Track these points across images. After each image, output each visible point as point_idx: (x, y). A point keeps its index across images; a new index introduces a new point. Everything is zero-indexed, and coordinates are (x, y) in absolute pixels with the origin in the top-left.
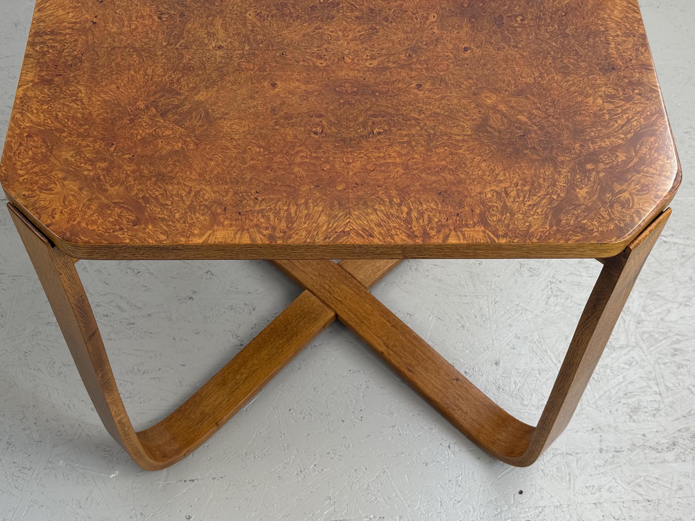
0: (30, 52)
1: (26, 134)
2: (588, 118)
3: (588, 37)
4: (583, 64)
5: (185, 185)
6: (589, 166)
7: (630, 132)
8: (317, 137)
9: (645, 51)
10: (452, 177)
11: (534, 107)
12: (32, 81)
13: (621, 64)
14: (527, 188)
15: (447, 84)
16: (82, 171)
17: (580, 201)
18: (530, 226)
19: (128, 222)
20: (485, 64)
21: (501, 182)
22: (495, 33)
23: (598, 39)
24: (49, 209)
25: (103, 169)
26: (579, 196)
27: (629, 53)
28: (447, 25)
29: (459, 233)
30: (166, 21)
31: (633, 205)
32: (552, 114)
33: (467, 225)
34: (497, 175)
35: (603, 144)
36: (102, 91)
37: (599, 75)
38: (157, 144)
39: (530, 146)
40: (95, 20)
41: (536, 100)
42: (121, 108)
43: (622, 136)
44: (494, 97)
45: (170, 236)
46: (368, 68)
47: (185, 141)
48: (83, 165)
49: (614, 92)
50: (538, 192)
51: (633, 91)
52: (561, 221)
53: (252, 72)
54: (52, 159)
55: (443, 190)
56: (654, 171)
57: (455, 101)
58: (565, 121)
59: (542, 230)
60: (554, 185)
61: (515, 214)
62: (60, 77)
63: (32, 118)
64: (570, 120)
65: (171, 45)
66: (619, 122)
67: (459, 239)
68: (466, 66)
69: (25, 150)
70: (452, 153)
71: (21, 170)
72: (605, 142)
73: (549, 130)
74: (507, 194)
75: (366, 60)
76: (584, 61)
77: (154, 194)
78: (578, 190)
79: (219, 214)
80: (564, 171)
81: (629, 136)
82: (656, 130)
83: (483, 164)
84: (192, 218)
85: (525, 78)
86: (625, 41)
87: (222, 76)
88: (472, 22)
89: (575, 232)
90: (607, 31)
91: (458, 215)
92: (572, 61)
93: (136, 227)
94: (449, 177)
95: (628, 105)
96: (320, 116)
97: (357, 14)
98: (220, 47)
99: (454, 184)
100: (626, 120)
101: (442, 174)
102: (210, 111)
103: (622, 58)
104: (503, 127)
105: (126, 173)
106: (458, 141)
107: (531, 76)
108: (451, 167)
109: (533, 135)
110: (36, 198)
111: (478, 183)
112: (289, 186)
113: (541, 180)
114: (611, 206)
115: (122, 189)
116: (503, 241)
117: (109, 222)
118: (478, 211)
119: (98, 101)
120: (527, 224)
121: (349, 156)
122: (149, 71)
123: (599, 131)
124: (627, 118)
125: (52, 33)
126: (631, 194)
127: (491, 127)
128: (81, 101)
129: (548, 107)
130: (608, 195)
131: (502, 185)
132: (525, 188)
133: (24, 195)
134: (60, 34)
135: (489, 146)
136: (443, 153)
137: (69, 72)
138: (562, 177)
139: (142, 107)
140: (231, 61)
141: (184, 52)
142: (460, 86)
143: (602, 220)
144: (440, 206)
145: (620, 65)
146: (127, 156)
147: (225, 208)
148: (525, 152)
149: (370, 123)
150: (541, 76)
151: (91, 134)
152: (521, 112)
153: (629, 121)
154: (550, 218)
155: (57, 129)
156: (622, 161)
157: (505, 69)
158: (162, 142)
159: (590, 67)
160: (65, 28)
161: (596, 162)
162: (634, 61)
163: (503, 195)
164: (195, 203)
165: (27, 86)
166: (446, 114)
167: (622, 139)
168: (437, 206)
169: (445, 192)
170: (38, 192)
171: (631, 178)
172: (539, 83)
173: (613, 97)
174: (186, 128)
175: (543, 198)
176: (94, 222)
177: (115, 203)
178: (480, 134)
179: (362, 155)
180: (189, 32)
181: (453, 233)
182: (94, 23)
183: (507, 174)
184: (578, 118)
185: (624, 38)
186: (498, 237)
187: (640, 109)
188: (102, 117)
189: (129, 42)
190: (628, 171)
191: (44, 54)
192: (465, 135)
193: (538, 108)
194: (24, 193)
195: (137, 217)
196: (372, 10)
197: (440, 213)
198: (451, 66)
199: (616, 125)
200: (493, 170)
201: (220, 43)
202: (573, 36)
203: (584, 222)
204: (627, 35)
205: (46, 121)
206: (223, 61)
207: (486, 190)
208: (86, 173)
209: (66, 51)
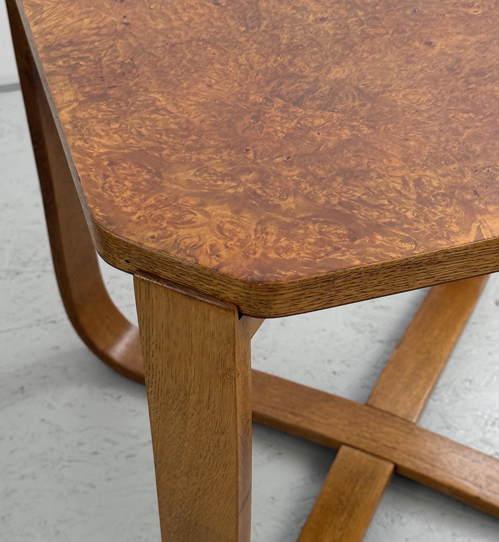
0: (51, 69)
1: (106, 163)
5: (391, 176)
12: (76, 100)
16: (223, 190)
19: (339, 238)
24: (204, 246)
25: (254, 182)
36: (188, 94)
38: (314, 137)
40: (125, 21)
42: (230, 108)
45: (420, 243)
47: (353, 126)
48: (219, 183)
53: (389, 36)
54: (167, 185)
62: (116, 88)
63: (104, 141)
65: (253, 28)
69: (117, 181)
71: (126, 206)
77: (355, 196)
79: (473, 201)
84: (435, 214)
87: (349, 48)
93: (357, 242)
98: (323, 19)
102: (361, 87)
105: (294, 180)
110: (174, 236)
115: (300, 200)
117: (310, 244)
119: (191, 105)
122: (243, 61)
125: (71, 43)
128: (165, 109)
133: (153, 237)
134: (84, 43)
137: (125, 81)
140: (349, 30)
141: (276, 32)
146: (279, 160)
147: (475, 191)
151: (206, 145)
155: (151, 148)
158: (319, 134)
160: (87, 36)
164: (425, 195)
165: (71, 108)
170: (171, 229)
174: (343, 112)
176: (287, 249)
177: (302, 219)
180: (267, 11)
182: (127, 24)
188: (208, 122)
189: (190, 34)
191: (74, 68)
194: (150, 234)
195: (349, 230)
201: (319, 15)
205: (128, 142)
206: (339, 32)
208: (231, 191)
209: (105, 59)
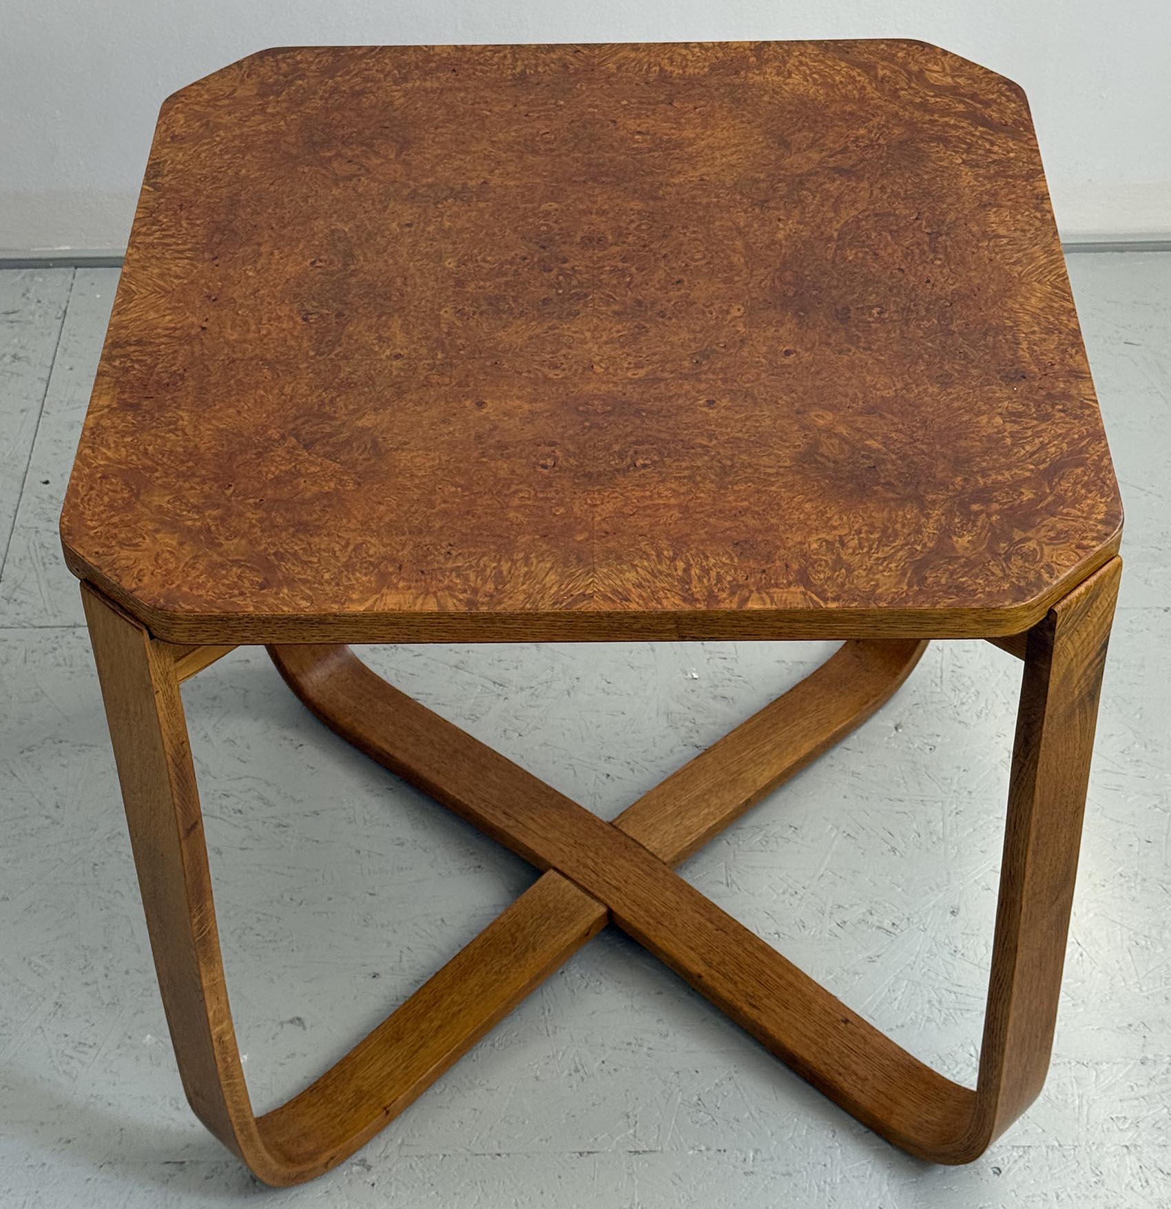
1: (99, 475)
2: (978, 444)
3: (985, 334)
4: (974, 372)
5: (339, 536)
6: (975, 507)
7: (1044, 461)
8: (545, 471)
9: (1077, 353)
10: (757, 523)
11: (892, 428)
12: (108, 406)
13: (1037, 370)
14: (876, 536)
15: (754, 399)
16: (183, 521)
17: (957, 552)
18: (877, 585)
19: (251, 584)
20: (818, 373)
21: (835, 528)
22: (834, 330)
23: (1001, 337)
24: (134, 569)
25: (215, 519)
26: (957, 546)
27: (1051, 355)
28: (760, 321)
29: (764, 595)
30: (315, 323)
31: (1041, 557)
32: (921, 438)
33: (777, 585)
34: (829, 519)
35: (1000, 478)
36: (214, 417)
37: (1000, 385)
38: (298, 484)
39: (883, 481)
40: (205, 324)
41: (896, 420)
42: (243, 439)
43: (1032, 467)
44: (830, 417)
45: (316, 603)
46: (631, 379)
47: (341, 480)
48: (185, 513)
49: (1021, 408)
50: (894, 541)
51: (1053, 407)
52: (926, 578)
53: (447, 388)
54: (139, 506)
55: (742, 539)
56: (1079, 514)
57: (768, 422)
58: (942, 447)
59: (894, 590)
60: (919, 532)
61: (854, 570)
62: (151, 400)
63: (109, 454)
64: (950, 446)
65: (322, 354)
66: (1028, 448)
67: (765, 604)
68: (787, 375)
69: (97, 495)
70: (758, 491)
71: (91, 520)
72: (1003, 474)
73: (915, 459)
74: (843, 544)
75: (628, 369)
76: (976, 367)
77: (293, 548)
78: (955, 539)
79: (391, 574)
80: (936, 513)
81: (1042, 467)
82: (1087, 459)
83: (808, 506)
84: (349, 579)
85: (878, 390)
86: (1045, 340)
87: (400, 394)
88: (800, 316)
89: (947, 593)
90: (1017, 326)
91: (764, 571)
92: (957, 367)
93: (264, 591)
94: (752, 522)
95: (1043, 426)
96: (553, 444)
97: (616, 308)
98: (398, 357)
99: (760, 531)
100: (1038, 445)
101: (741, 519)
102: (380, 440)
103: (1038, 362)
104: (842, 456)
105: (251, 523)
106: (770, 475)
107: (890, 388)
108: (757, 509)
109: (889, 466)
110: (115, 556)
111: (798, 529)
112: (500, 536)
113: (898, 526)
114: (1007, 559)
115: (244, 542)
116: (833, 605)
117: (223, 585)
118: (795, 567)
120: (873, 583)
121: (596, 496)
122: (288, 390)
123: (996, 460)
124: (1041, 443)
125: (139, 342)
126: (1039, 543)
127: (822, 455)
128: (183, 430)
129: (914, 429)
130: (1002, 545)
131: (836, 532)
132: (872, 536)
133: (97, 553)
134: (152, 343)
135: (817, 481)
136: (745, 491)
137: (164, 393)
138: (931, 521)
139: (277, 436)
140: (414, 374)
141: (341, 363)
142: (776, 402)
143: (992, 578)
144: (736, 560)
145: (1034, 372)
146: (251, 501)
147: (401, 565)
148: (875, 488)
149: (631, 453)
150: (906, 387)
151: (198, 474)
152: (871, 436)
153: (1043, 446)
154: (909, 575)
155: (145, 468)
156: (1029, 500)
157: (850, 378)
158: (305, 482)
159: (986, 374)
160: (159, 336)
161: (987, 501)
162: (1057, 367)
163: (837, 545)
164: (355, 560)
165: (100, 413)
166: (752, 439)
167: (1032, 471)
168: (732, 559)
169: (746, 542)
170: (117, 549)
171: (1041, 522)
172: (902, 397)
173: (1020, 415)
174: (343, 463)
175: (901, 549)
176: (200, 586)
177: (232, 561)
178: (806, 466)
179: (616, 495)
181: (755, 595)
182: (204, 328)
183: (845, 518)
184: (963, 443)
185: (1043, 336)
186: (826, 600)
187: (1063, 431)
188: (213, 451)
189: (257, 351)
190: (1038, 513)
191: (126, 370)
192: (780, 467)
193: (900, 431)
194: (96, 550)
195: (265, 579)
196: (640, 303)
197: (736, 570)
198: (763, 375)
199: (1023, 452)
200: (823, 513)
202: (961, 333)
203: (963, 579)
204: (1049, 332)
205: (130, 458)
206: (402, 374)
207: (810, 539)
208: (189, 523)
209: (160, 366)
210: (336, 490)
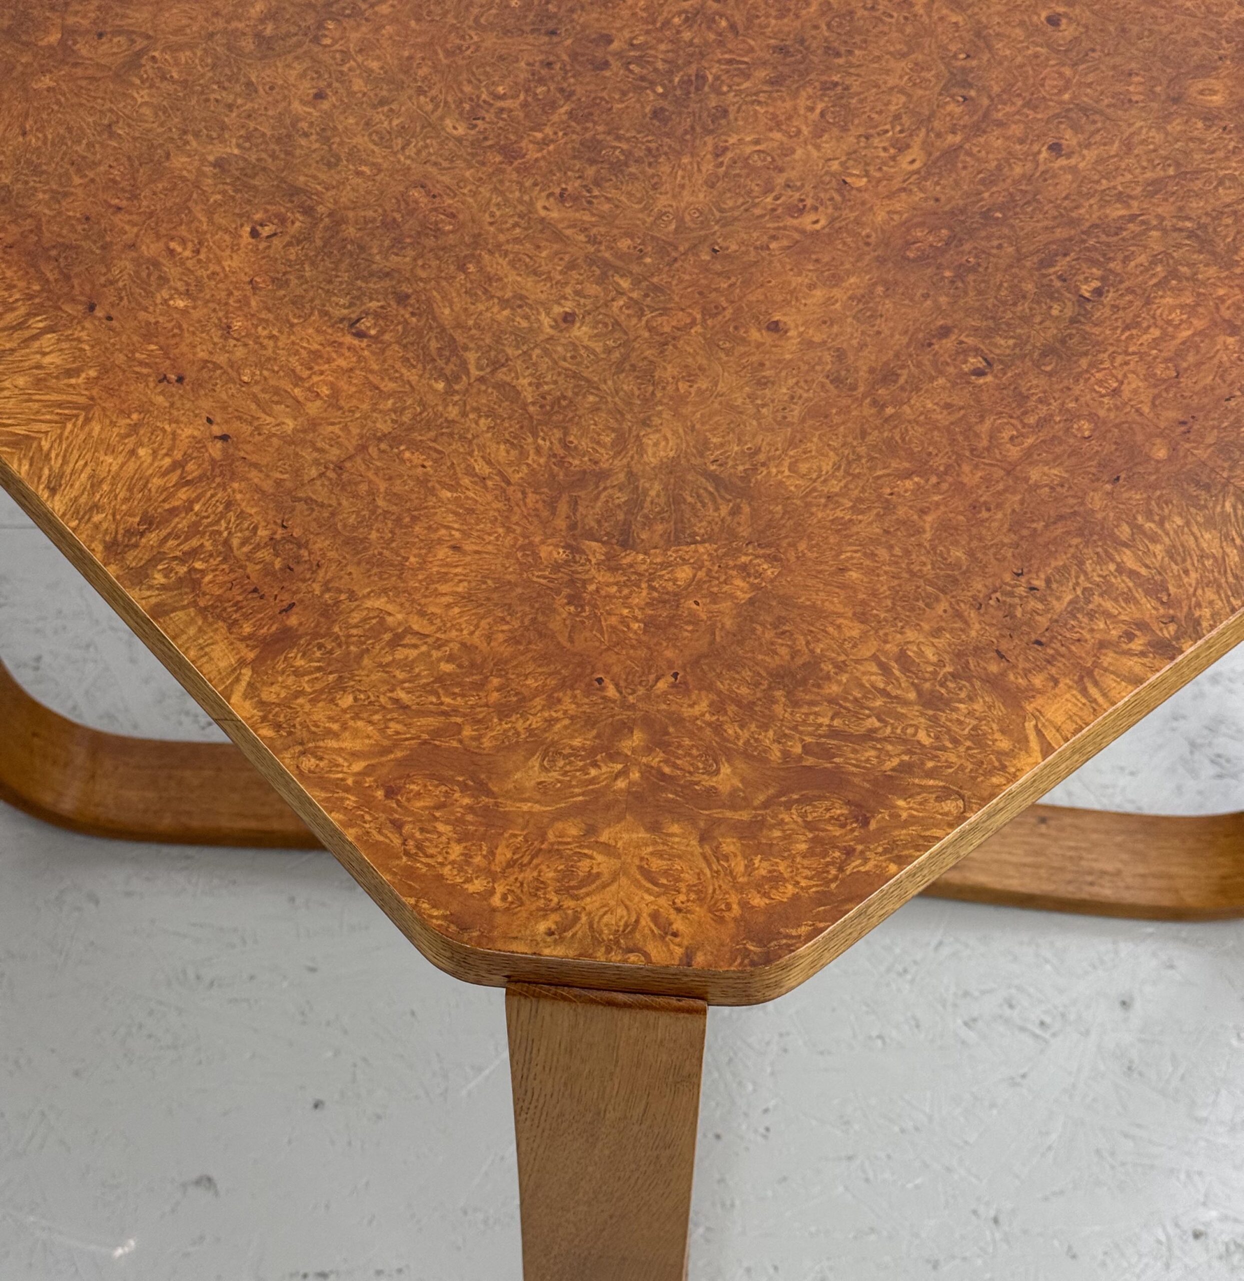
0: (153, 601)
1: (379, 794)
5: (857, 662)
8: (989, 378)
12: (242, 663)
15: (1102, 112)
16: (607, 786)
19: (843, 826)
20: (1124, 30)
24: (643, 922)
25: (649, 750)
36: (430, 579)
38: (692, 614)
40: (216, 430)
42: (519, 590)
44: (1217, 84)
45: (967, 793)
46: (917, 172)
47: (744, 568)
48: (593, 772)
54: (510, 806)
57: (1158, 136)
62: (295, 609)
65: (457, 377)
68: (1095, 55)
69: (422, 830)
71: (469, 880)
75: (893, 158)
77: (821, 725)
79: (1003, 674)
84: (960, 723)
93: (873, 825)
96: (945, 332)
97: (761, 74)
102: (713, 468)
105: (709, 724)
110: (584, 918)
112: (1061, 517)
115: (741, 765)
117: (803, 855)
119: (449, 606)
121: (1099, 376)
122: (481, 467)
125: (149, 522)
128: (410, 631)
133: (550, 933)
134: (173, 512)
137: (303, 586)
139: (561, 555)
140: (626, 333)
141: (502, 376)
142: (1131, 101)
146: (662, 685)
147: (998, 652)
149: (1058, 284)
151: (526, 692)
155: (437, 733)
158: (697, 603)
160: (168, 492)
164: (927, 685)
165: (244, 684)
166: (1172, 173)
170: (569, 903)
174: (709, 539)
176: (775, 879)
177: (765, 805)
180: (459, 325)
182: (224, 438)
188: (501, 637)
189: (356, 431)
191: (192, 581)
194: (542, 927)
195: (848, 803)
196: (782, 50)
198: (1067, 71)
201: (557, 310)
205: (390, 732)
208: (621, 784)
209: (235, 542)
210: (755, 587)
